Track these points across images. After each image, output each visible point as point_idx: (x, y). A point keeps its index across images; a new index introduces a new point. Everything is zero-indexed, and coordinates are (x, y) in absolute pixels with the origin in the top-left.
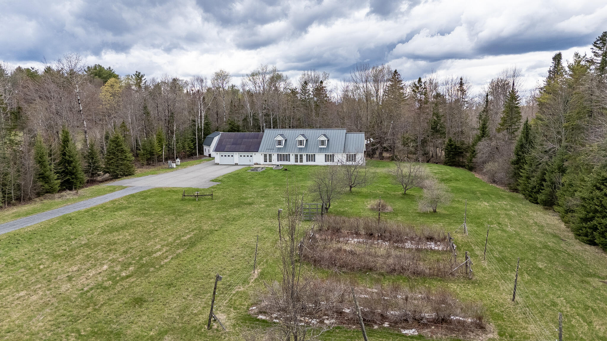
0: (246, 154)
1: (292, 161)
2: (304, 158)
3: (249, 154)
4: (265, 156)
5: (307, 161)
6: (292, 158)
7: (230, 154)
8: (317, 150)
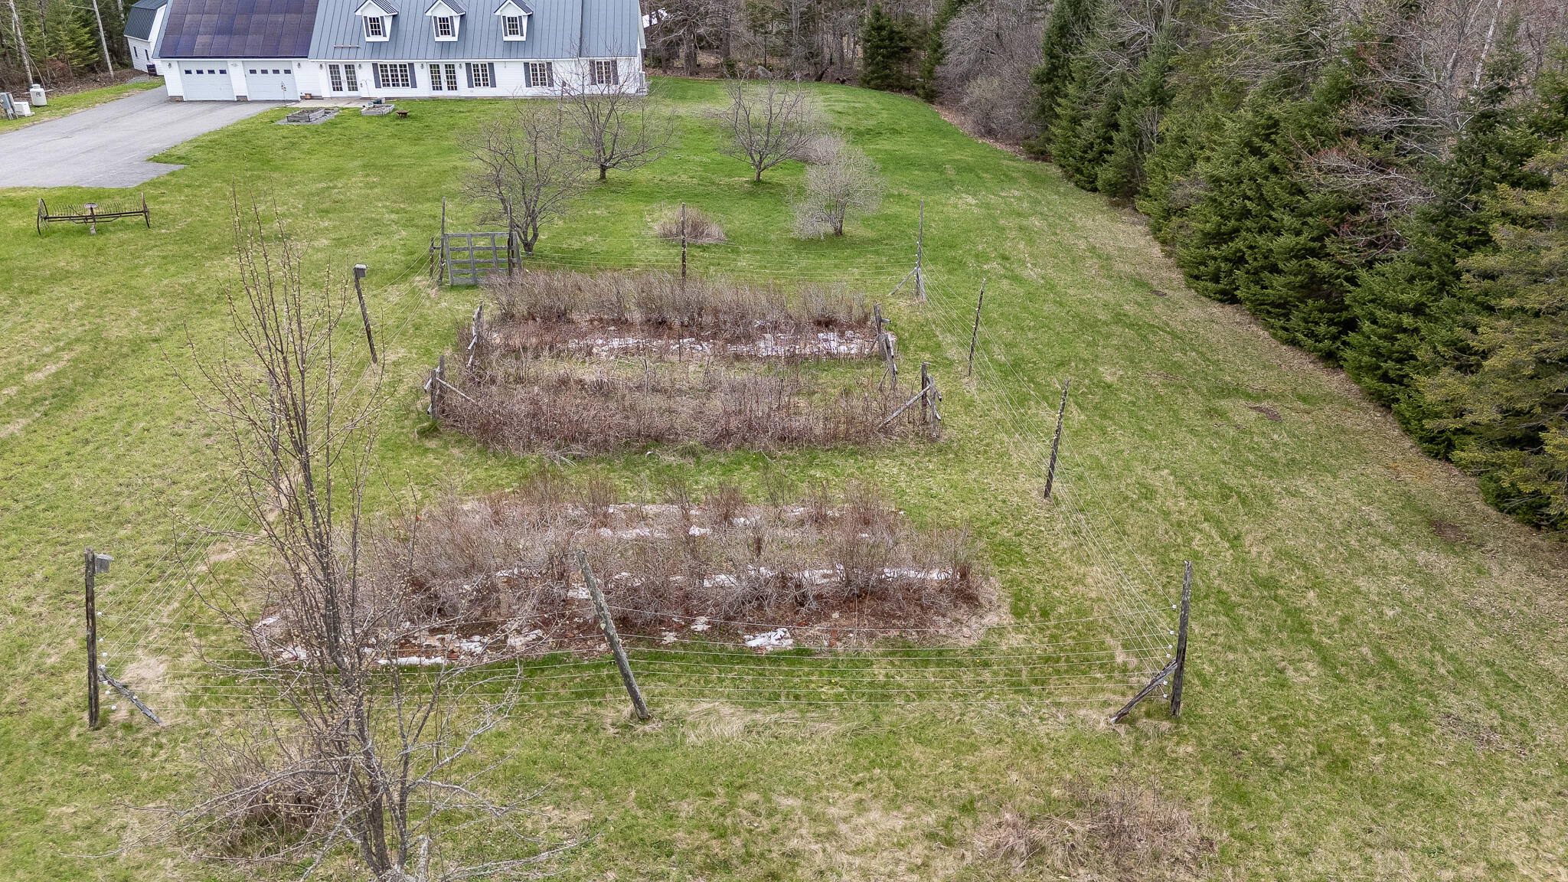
0: (270, 64)
1: (423, 88)
2: (461, 76)
3: (281, 64)
4: (334, 69)
5: (470, 85)
6: (423, 76)
7: (216, 64)
8: (499, 49)
